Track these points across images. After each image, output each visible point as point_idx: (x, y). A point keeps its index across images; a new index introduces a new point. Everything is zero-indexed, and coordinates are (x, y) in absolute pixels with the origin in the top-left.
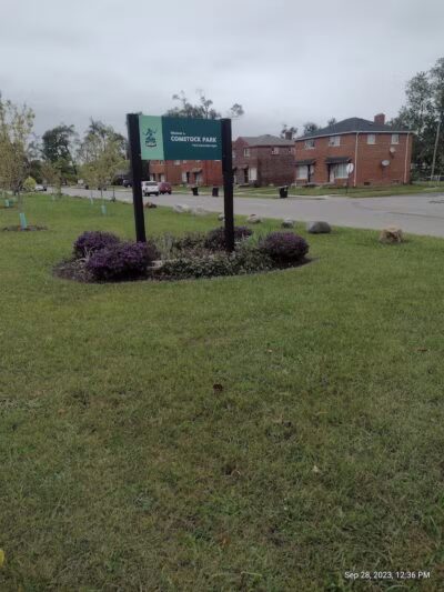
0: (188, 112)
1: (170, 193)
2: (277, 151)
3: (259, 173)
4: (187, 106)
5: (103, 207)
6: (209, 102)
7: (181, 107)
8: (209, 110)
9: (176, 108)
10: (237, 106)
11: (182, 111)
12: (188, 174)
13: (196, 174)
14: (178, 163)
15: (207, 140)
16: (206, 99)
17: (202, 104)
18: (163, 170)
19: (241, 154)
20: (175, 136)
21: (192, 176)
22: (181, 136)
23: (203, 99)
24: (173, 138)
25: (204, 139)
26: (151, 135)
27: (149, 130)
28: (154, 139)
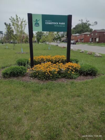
5: (49, 48)
7: (81, 23)
8: (88, 23)
9: (80, 23)
10: (96, 22)
11: (81, 24)
12: (80, 39)
13: (82, 39)
14: (78, 37)
15: (61, 24)
16: (88, 21)
17: (86, 22)
18: (74, 38)
19: (94, 34)
20: (47, 22)
21: (81, 40)
22: (50, 22)
23: (87, 20)
24: (46, 23)
25: (60, 23)
26: (37, 22)
27: (36, 20)
28: (38, 23)
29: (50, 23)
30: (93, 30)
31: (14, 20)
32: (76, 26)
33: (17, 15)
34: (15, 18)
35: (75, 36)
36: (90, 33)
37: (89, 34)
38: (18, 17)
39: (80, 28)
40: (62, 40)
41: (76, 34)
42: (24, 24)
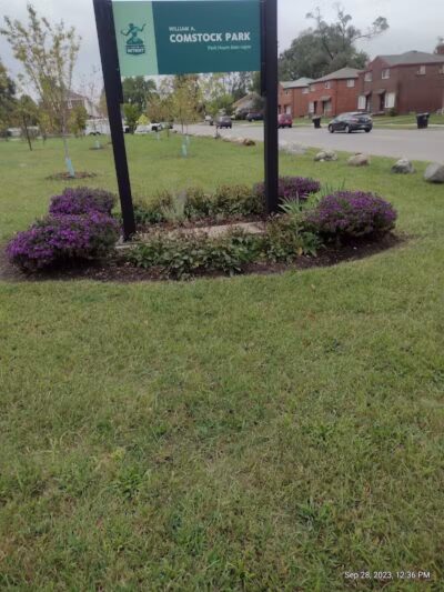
0: (323, 32)
1: (290, 126)
2: (423, 70)
3: (398, 100)
4: (321, 24)
5: (184, 147)
6: (348, 17)
7: (315, 27)
8: (346, 28)
9: (310, 29)
10: (381, 19)
11: (316, 32)
12: (315, 103)
13: (324, 103)
14: (306, 91)
15: (234, 38)
16: (345, 14)
17: (339, 21)
18: (289, 101)
19: (377, 77)
20: (176, 33)
21: (319, 106)
22: (187, 33)
23: (341, 14)
24: (174, 38)
25: (228, 36)
26: (135, 34)
27: (131, 25)
28: (140, 42)
29: (187, 39)
30: (372, 58)
31: (22, 30)
32: (295, 43)
33: (34, 9)
34: (26, 23)
35: (293, 88)
36: (360, 74)
37: (355, 79)
38: (38, 18)
39: (313, 50)
40: (237, 112)
41: (295, 79)
42: (66, 47)
